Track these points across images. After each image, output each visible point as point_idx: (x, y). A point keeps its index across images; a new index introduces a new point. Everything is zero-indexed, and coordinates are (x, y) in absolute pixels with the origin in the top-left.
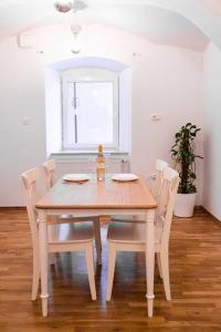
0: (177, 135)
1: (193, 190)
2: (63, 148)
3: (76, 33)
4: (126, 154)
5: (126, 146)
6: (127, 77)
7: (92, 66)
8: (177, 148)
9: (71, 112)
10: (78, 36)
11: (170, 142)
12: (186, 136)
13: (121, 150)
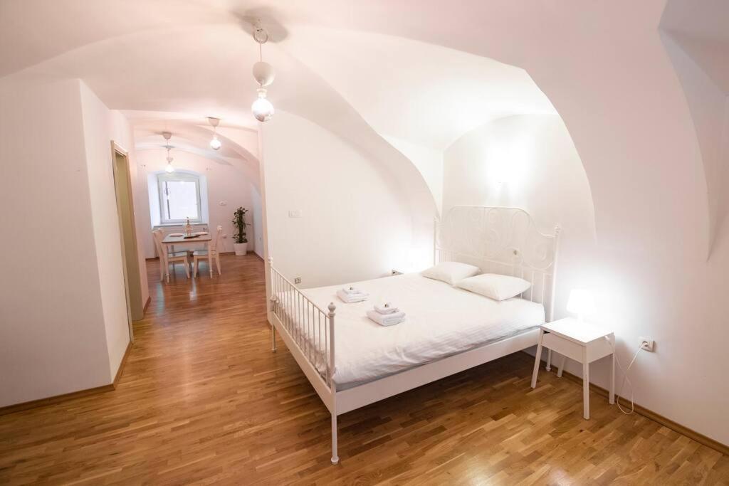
0: (235, 214)
1: (246, 241)
2: (162, 223)
3: (169, 162)
4: (206, 225)
5: (206, 220)
6: (204, 181)
7: (181, 175)
8: (235, 220)
9: (165, 198)
10: (171, 163)
11: (233, 217)
12: (241, 213)
13: (203, 222)
